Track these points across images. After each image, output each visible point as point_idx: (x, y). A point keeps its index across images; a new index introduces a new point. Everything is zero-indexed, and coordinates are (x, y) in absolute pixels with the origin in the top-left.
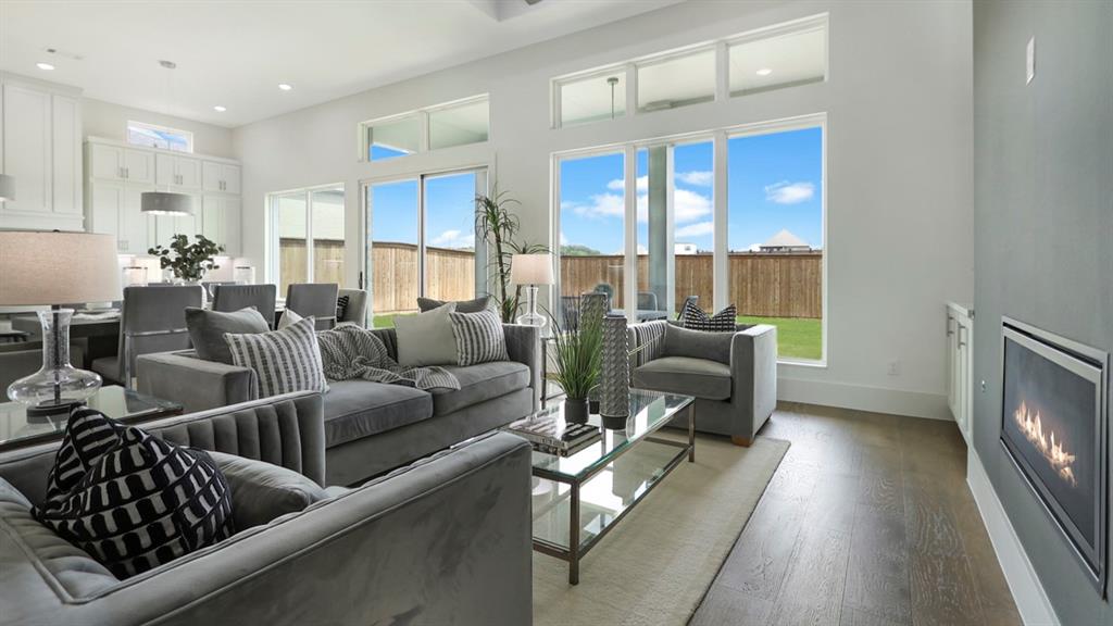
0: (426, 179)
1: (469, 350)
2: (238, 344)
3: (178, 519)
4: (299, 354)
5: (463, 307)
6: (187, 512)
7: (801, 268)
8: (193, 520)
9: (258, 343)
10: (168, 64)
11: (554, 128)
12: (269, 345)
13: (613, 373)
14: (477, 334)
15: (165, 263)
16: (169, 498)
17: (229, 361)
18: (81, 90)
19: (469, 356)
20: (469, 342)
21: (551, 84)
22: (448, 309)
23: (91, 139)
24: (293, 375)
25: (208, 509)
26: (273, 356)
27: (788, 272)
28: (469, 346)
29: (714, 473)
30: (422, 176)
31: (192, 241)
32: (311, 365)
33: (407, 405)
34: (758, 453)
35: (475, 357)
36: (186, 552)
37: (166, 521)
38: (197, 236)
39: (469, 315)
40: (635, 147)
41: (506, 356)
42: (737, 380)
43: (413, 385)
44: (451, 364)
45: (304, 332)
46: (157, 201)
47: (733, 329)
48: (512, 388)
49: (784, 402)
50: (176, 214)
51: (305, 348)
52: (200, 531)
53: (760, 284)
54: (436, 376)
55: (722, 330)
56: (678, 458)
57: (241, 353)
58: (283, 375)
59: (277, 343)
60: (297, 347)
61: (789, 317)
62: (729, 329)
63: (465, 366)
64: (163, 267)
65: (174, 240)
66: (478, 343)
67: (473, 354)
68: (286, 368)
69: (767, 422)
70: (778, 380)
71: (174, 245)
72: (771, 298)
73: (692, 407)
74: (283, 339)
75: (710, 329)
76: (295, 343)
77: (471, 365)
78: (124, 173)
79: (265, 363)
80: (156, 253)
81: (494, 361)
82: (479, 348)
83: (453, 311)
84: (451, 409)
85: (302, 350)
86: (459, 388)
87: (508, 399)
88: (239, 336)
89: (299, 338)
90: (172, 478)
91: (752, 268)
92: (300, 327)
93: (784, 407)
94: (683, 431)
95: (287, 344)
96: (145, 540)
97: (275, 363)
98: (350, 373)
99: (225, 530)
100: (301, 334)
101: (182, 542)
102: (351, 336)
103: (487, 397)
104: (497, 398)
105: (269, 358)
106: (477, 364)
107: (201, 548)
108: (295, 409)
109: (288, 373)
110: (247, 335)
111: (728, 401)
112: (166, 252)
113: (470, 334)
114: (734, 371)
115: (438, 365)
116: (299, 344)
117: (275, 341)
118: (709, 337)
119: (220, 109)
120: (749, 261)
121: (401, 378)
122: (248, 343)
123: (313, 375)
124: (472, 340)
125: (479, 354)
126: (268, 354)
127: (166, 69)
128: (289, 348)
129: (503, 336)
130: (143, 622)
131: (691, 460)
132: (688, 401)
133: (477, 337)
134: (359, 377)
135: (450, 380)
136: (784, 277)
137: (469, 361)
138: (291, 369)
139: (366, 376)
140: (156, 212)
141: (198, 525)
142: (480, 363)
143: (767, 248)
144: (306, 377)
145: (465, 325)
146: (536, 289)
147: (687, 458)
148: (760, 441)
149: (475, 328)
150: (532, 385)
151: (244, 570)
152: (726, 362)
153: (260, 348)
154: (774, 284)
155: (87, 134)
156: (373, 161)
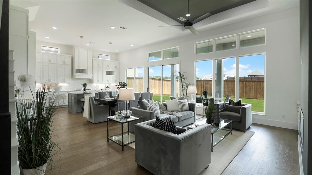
0: (163, 66)
5: (180, 99)
7: (261, 84)
10: (111, 43)
11: (195, 55)
20: (182, 107)
21: (194, 44)
23: (93, 58)
27: (257, 86)
29: (237, 137)
33: (174, 119)
34: (247, 134)
39: (181, 101)
40: (215, 59)
41: (189, 110)
43: (173, 115)
44: (179, 111)
46: (108, 73)
47: (241, 106)
48: (191, 117)
49: (254, 123)
50: (112, 75)
53: (248, 89)
54: (177, 113)
55: (238, 106)
56: (228, 134)
61: (257, 99)
62: (240, 106)
63: (181, 112)
66: (184, 107)
67: (183, 109)
69: (249, 128)
70: (252, 118)
72: (251, 93)
73: (232, 123)
75: (235, 105)
77: (183, 111)
78: (99, 65)
81: (187, 111)
86: (182, 116)
87: (190, 119)
91: (245, 84)
93: (253, 124)
94: (230, 128)
103: (187, 118)
111: (240, 122)
113: (182, 104)
114: (241, 116)
115: (177, 111)
118: (235, 107)
119: (117, 50)
120: (244, 82)
121: (171, 114)
129: (188, 105)
131: (232, 134)
132: (231, 121)
135: (180, 114)
136: (255, 87)
139: (164, 113)
140: (108, 75)
143: (250, 76)
146: (193, 94)
147: (231, 134)
148: (247, 131)
150: (194, 116)
152: (239, 113)
154: (252, 89)
155: (93, 57)
156: (150, 61)
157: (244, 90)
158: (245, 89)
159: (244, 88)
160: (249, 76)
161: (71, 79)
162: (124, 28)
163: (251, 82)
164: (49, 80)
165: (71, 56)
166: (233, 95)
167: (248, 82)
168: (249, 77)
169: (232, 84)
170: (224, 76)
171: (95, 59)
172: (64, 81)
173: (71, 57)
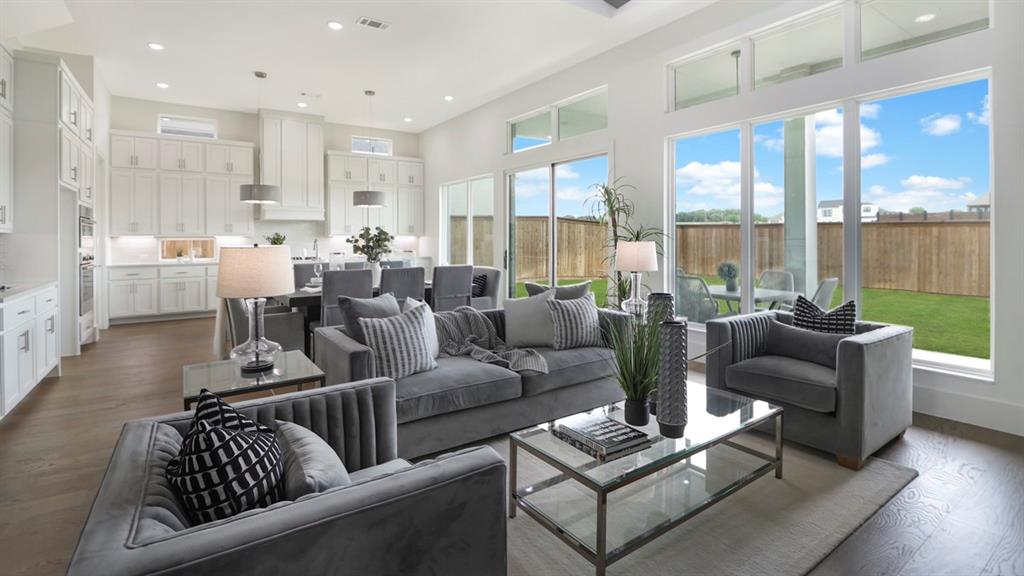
0: (557, 168)
1: (564, 336)
2: (367, 327)
3: (228, 489)
4: (411, 336)
5: (563, 295)
6: (235, 484)
8: (239, 490)
9: (381, 326)
10: (369, 93)
11: (668, 112)
12: (388, 329)
13: (667, 380)
14: (571, 320)
15: (356, 249)
16: (222, 474)
17: (363, 342)
18: (323, 117)
19: (564, 341)
20: (563, 328)
21: (665, 69)
22: (548, 296)
23: (329, 152)
24: (405, 354)
25: (252, 483)
26: (391, 338)
28: (563, 332)
30: (553, 165)
31: (373, 232)
32: (420, 346)
33: (498, 384)
34: (871, 478)
35: (569, 342)
36: (234, 514)
37: (220, 489)
38: (377, 228)
39: (566, 302)
40: (751, 125)
41: (600, 342)
42: (843, 394)
43: (507, 366)
44: (546, 347)
45: (416, 318)
46: (363, 198)
50: (376, 206)
51: (415, 331)
52: (244, 499)
54: (529, 359)
55: (832, 330)
56: (761, 472)
57: (369, 334)
58: (398, 354)
59: (395, 327)
60: (410, 331)
62: (844, 330)
63: (559, 350)
64: (355, 252)
65: (362, 232)
66: (572, 329)
67: (567, 339)
68: (400, 348)
71: (361, 236)
73: (778, 420)
74: (400, 324)
75: (821, 329)
76: (408, 326)
77: (565, 349)
78: (348, 175)
79: (385, 343)
80: (351, 242)
81: (587, 346)
82: (572, 334)
83: (552, 298)
84: (539, 391)
85: (413, 333)
86: (547, 372)
87: (599, 383)
88: (368, 320)
89: (412, 322)
90: (225, 459)
92: (414, 314)
95: (402, 328)
96: (208, 501)
97: (392, 343)
98: (463, 350)
99: (268, 498)
100: (414, 320)
101: (230, 505)
102: (466, 317)
103: (575, 382)
104: (585, 382)
105: (388, 340)
106: (571, 348)
107: (246, 510)
108: (371, 394)
109: (401, 352)
110: (375, 320)
111: (833, 414)
112: (357, 241)
113: (565, 320)
114: (840, 380)
115: (531, 347)
116: (412, 329)
117: (393, 324)
119: (408, 120)
121: (499, 358)
122: (374, 326)
123: (421, 354)
124: (566, 326)
125: (572, 339)
126: (387, 336)
127: (368, 97)
128: (403, 332)
129: (597, 324)
130: (148, 573)
131: (779, 476)
133: (571, 323)
134: (468, 354)
135: (540, 363)
137: (563, 345)
138: (404, 348)
139: (473, 354)
140: (362, 206)
141: (242, 495)
142: (574, 347)
143: (976, 207)
144: (415, 356)
145: (560, 311)
146: (640, 275)
147: (773, 473)
149: (569, 315)
151: (222, 547)
153: (382, 331)
154: (970, 256)
155: (326, 148)
156: (515, 152)
157: (934, 258)
158: (938, 255)
159: (935, 251)
160: (971, 207)
161: (252, 224)
162: (376, 25)
163: (967, 229)
164: (181, 227)
165: (252, 145)
166: (885, 281)
167: (949, 229)
168: (974, 210)
169: (878, 236)
170: (867, 210)
171: (335, 152)
172: (228, 230)
173: (251, 151)
